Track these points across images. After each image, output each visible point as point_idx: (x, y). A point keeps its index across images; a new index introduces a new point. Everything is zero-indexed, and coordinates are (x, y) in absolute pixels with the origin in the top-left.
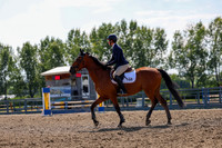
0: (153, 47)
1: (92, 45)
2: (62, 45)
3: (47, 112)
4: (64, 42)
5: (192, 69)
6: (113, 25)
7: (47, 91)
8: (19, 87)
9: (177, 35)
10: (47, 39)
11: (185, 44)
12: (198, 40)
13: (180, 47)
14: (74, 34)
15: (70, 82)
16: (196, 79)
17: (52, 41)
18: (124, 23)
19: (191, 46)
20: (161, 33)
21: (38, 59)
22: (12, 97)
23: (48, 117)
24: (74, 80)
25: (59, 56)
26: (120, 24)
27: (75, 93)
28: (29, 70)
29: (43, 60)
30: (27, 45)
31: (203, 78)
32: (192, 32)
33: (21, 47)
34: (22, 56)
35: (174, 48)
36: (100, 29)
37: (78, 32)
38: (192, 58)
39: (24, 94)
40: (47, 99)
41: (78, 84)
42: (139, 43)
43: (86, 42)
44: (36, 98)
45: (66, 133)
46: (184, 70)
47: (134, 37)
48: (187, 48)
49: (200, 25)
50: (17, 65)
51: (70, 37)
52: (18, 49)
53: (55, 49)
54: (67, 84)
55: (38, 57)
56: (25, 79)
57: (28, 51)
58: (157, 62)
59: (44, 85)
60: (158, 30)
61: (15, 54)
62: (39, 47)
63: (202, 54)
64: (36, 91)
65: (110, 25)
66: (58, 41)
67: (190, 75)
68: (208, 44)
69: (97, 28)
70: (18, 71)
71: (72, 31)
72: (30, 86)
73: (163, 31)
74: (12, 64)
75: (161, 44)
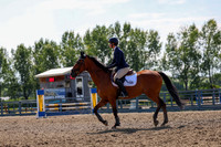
0: (147, 49)
1: (86, 47)
2: (56, 47)
3: (41, 114)
4: (58, 44)
5: (185, 71)
6: (107, 27)
7: (41, 93)
8: (13, 89)
9: (170, 37)
10: (41, 41)
11: (179, 46)
12: (191, 42)
13: (173, 49)
14: (68, 37)
15: (64, 84)
16: (190, 81)
17: (47, 43)
18: (117, 25)
19: (184, 48)
20: (154, 35)
21: (32, 61)
22: (6, 99)
23: (42, 119)
24: (68, 82)
25: (53, 59)
26: (114, 26)
27: (69, 95)
28: (24, 72)
29: (37, 62)
30: (21, 47)
31: (197, 81)
32: (185, 34)
33: (15, 49)
34: (16, 58)
35: (168, 50)
36: (94, 31)
37: (72, 35)
38: (185, 60)
39: (19, 96)
40: (41, 101)
41: (73, 86)
42: (133, 46)
43: (80, 44)
44: (31, 100)
45: (61, 135)
46: (178, 72)
47: (128, 39)
48: (180, 50)
49: (193, 27)
50: (12, 67)
51: (64, 39)
52: (12, 51)
53: (49, 52)
54: (61, 86)
55: (33, 60)
56: (19, 81)
57: (22, 53)
58: (151, 64)
59: (38, 86)
60: (151, 32)
61: (10, 56)
62: (33, 49)
63: (195, 56)
64: (30, 93)
65: (104, 27)
66: (52, 43)
67: (183, 77)
68: (201, 47)
69: (91, 30)
70: (13, 73)
71: (67, 34)
72: (24, 88)
73: (156, 34)
74: (6, 66)
75: (155, 46)
